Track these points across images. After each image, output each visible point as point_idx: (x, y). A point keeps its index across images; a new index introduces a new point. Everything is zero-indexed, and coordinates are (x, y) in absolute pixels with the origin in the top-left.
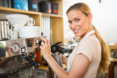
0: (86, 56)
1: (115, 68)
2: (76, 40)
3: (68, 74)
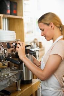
0: (59, 55)
2: (36, 44)
3: (43, 70)
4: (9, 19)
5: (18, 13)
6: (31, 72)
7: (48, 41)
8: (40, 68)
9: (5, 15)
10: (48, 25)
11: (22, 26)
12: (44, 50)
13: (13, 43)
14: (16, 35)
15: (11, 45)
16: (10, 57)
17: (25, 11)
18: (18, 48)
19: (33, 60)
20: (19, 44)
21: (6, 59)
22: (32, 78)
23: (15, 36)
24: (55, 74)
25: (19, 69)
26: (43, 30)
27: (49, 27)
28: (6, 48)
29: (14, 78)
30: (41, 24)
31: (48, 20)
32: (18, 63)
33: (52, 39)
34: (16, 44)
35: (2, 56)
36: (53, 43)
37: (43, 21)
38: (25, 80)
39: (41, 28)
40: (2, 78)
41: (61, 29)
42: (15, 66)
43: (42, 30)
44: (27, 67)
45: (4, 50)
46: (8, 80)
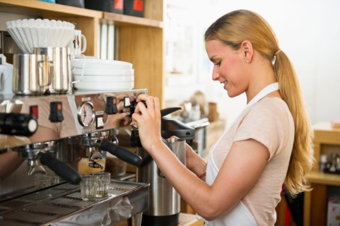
1: (331, 206)
2: (198, 107)
3: (210, 188)
4: (119, 27)
5: (149, 9)
6: (178, 191)
7: (232, 96)
8: (205, 180)
9: (107, 14)
10: (236, 46)
11: (159, 50)
12: (222, 127)
13: (123, 100)
14: (135, 75)
15: (119, 106)
16: (114, 140)
17: (168, 6)
18: (140, 113)
19: (187, 157)
20: (144, 102)
21: (100, 144)
22: (179, 210)
23: (133, 77)
24: (248, 200)
25: (140, 180)
26: (219, 64)
27: (237, 53)
28: (102, 112)
29: (123, 207)
30: (216, 43)
31: (236, 31)
32: (136, 160)
33: (246, 90)
34: (134, 103)
35: (89, 135)
36: (248, 103)
37: (220, 34)
38: (156, 213)
39: (212, 55)
40: (87, 204)
41: (273, 63)
42: (129, 173)
43: (217, 62)
44: (164, 177)
45: (97, 117)
46: (107, 212)
